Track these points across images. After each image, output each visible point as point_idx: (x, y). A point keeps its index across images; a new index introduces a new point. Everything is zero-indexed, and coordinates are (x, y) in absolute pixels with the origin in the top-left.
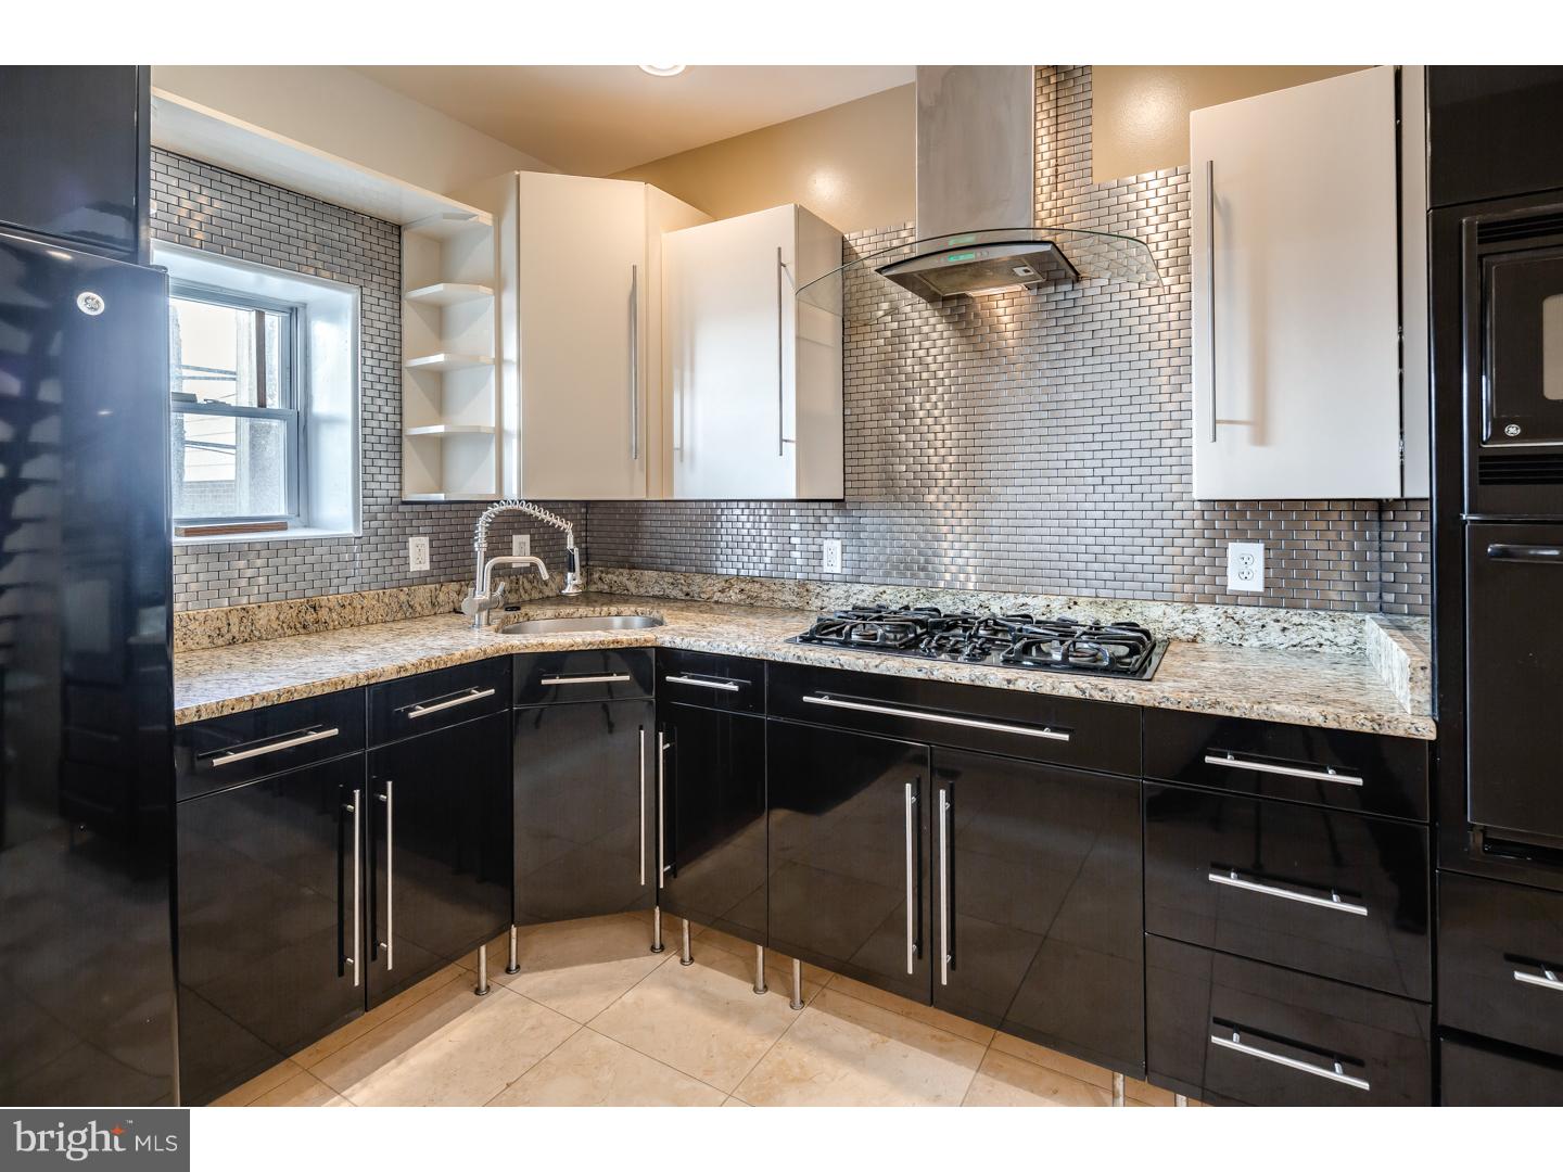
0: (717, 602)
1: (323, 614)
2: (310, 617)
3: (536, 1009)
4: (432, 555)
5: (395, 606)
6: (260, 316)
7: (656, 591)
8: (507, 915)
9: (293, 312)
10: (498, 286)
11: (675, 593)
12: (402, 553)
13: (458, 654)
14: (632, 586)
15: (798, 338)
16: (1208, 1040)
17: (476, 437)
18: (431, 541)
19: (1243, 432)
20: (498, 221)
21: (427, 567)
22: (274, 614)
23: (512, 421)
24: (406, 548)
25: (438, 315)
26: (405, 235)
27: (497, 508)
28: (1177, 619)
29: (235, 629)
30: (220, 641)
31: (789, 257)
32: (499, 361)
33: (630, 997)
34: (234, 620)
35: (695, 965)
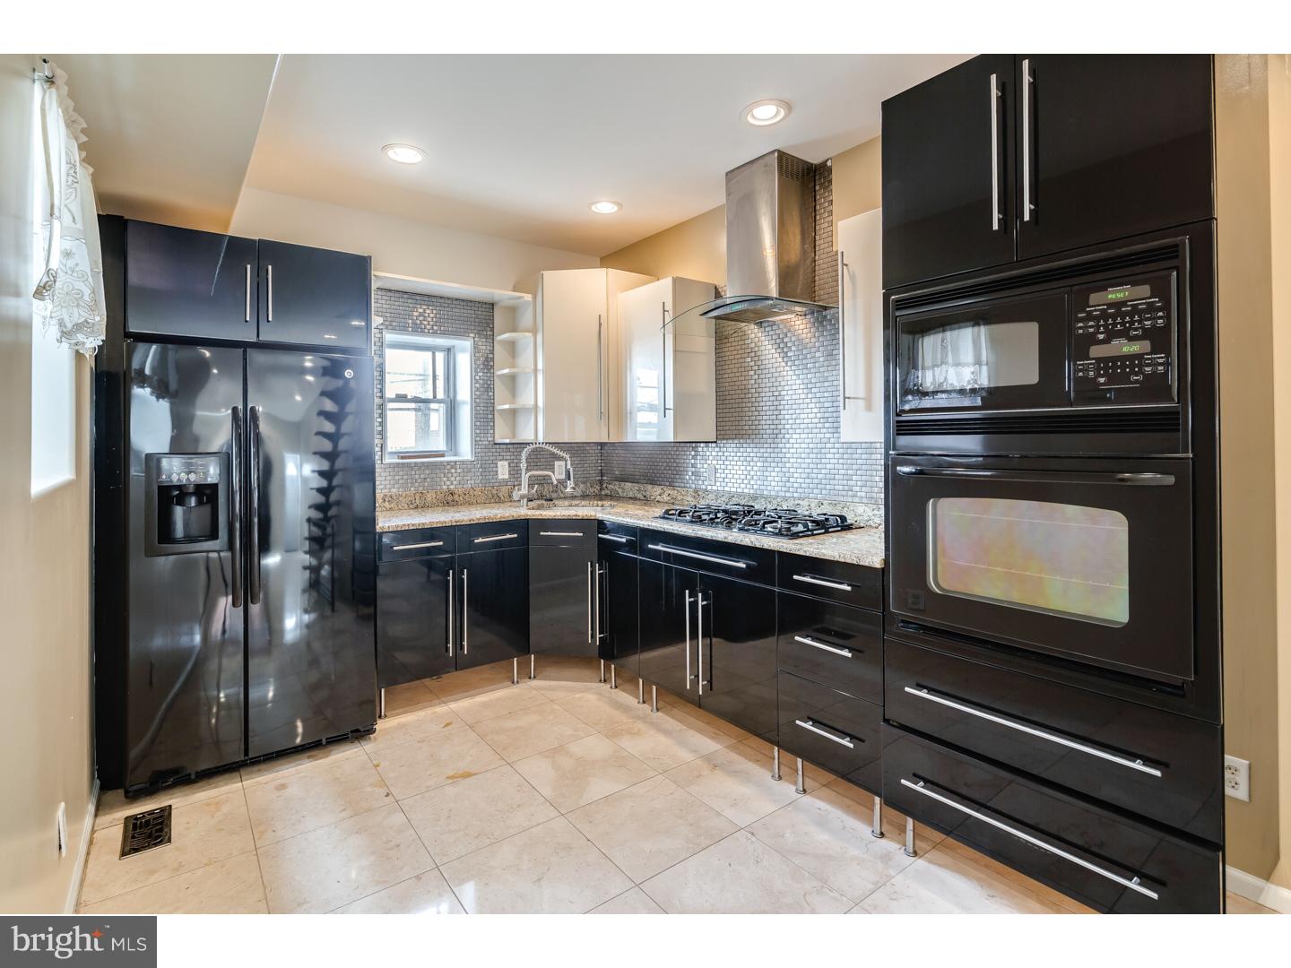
0: (658, 501)
1: (456, 497)
2: (450, 498)
3: (534, 692)
4: (509, 471)
5: (490, 496)
6: (434, 353)
7: (631, 495)
8: (524, 648)
9: (449, 350)
10: (534, 331)
11: (639, 496)
12: (494, 469)
13: (499, 516)
14: (620, 491)
15: (675, 351)
16: (794, 721)
17: (526, 410)
18: (509, 463)
19: (861, 403)
20: (535, 298)
21: (507, 477)
22: (434, 496)
23: (540, 404)
24: (497, 467)
25: (512, 347)
26: (495, 307)
27: (532, 447)
28: (871, 514)
29: (418, 501)
30: (411, 506)
31: (669, 306)
32: (536, 370)
33: (578, 696)
34: (417, 498)
35: (617, 690)
